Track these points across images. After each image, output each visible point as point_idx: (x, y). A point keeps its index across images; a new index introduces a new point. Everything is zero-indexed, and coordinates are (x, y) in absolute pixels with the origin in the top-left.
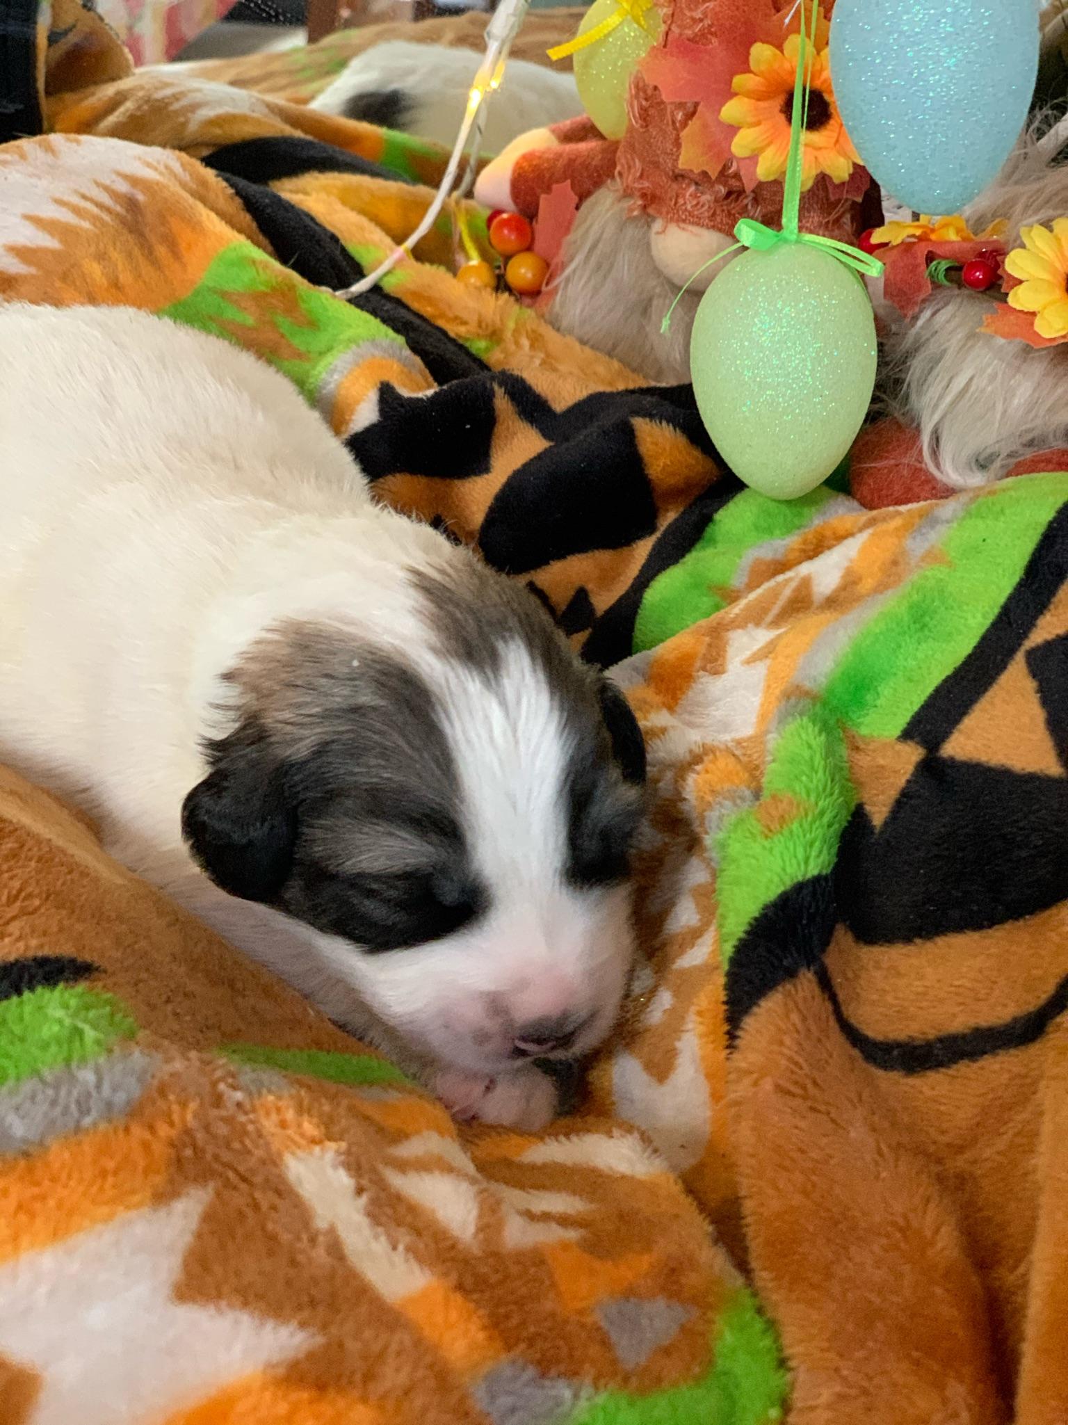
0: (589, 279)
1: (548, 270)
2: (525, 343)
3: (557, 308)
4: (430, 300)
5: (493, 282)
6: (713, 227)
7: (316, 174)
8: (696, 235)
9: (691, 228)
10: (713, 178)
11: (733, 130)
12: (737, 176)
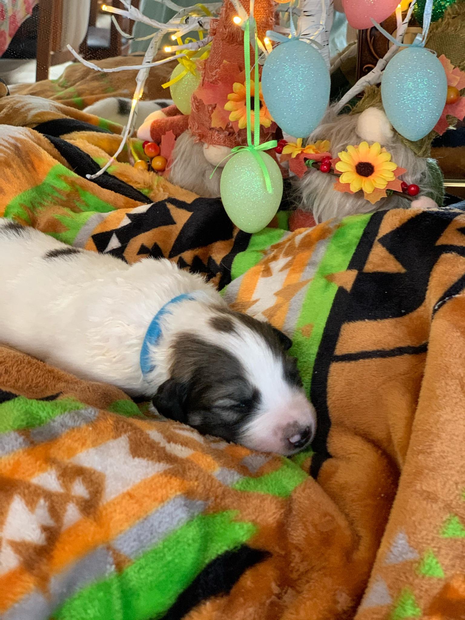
0: (182, 165)
1: (167, 162)
2: (161, 189)
3: (172, 175)
4: (126, 176)
5: (147, 168)
6: (225, 145)
7: (76, 132)
8: (219, 148)
9: (217, 146)
10: (224, 129)
11: (229, 112)
12: (232, 128)
